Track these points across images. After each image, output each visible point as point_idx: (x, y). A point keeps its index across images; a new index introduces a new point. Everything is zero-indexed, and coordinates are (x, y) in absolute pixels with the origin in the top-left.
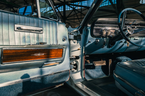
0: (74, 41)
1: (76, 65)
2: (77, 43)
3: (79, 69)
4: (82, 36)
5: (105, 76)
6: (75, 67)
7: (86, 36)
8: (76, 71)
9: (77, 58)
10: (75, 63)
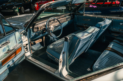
0: (24, 36)
1: (27, 48)
2: (26, 37)
3: (29, 50)
4: (28, 33)
5: (42, 47)
6: (26, 50)
7: (30, 33)
8: (27, 51)
9: (27, 45)
10: (26, 47)
